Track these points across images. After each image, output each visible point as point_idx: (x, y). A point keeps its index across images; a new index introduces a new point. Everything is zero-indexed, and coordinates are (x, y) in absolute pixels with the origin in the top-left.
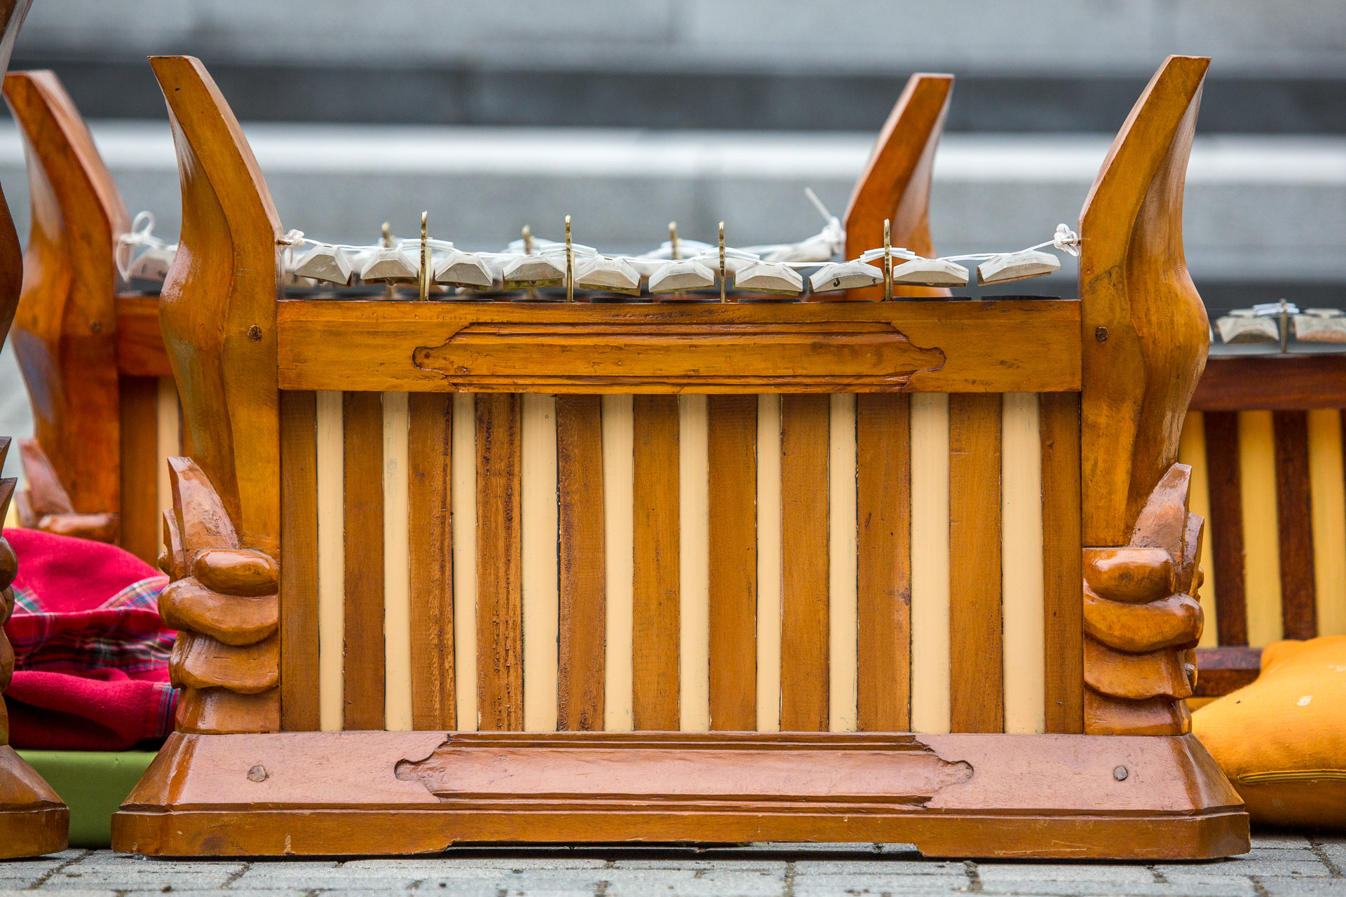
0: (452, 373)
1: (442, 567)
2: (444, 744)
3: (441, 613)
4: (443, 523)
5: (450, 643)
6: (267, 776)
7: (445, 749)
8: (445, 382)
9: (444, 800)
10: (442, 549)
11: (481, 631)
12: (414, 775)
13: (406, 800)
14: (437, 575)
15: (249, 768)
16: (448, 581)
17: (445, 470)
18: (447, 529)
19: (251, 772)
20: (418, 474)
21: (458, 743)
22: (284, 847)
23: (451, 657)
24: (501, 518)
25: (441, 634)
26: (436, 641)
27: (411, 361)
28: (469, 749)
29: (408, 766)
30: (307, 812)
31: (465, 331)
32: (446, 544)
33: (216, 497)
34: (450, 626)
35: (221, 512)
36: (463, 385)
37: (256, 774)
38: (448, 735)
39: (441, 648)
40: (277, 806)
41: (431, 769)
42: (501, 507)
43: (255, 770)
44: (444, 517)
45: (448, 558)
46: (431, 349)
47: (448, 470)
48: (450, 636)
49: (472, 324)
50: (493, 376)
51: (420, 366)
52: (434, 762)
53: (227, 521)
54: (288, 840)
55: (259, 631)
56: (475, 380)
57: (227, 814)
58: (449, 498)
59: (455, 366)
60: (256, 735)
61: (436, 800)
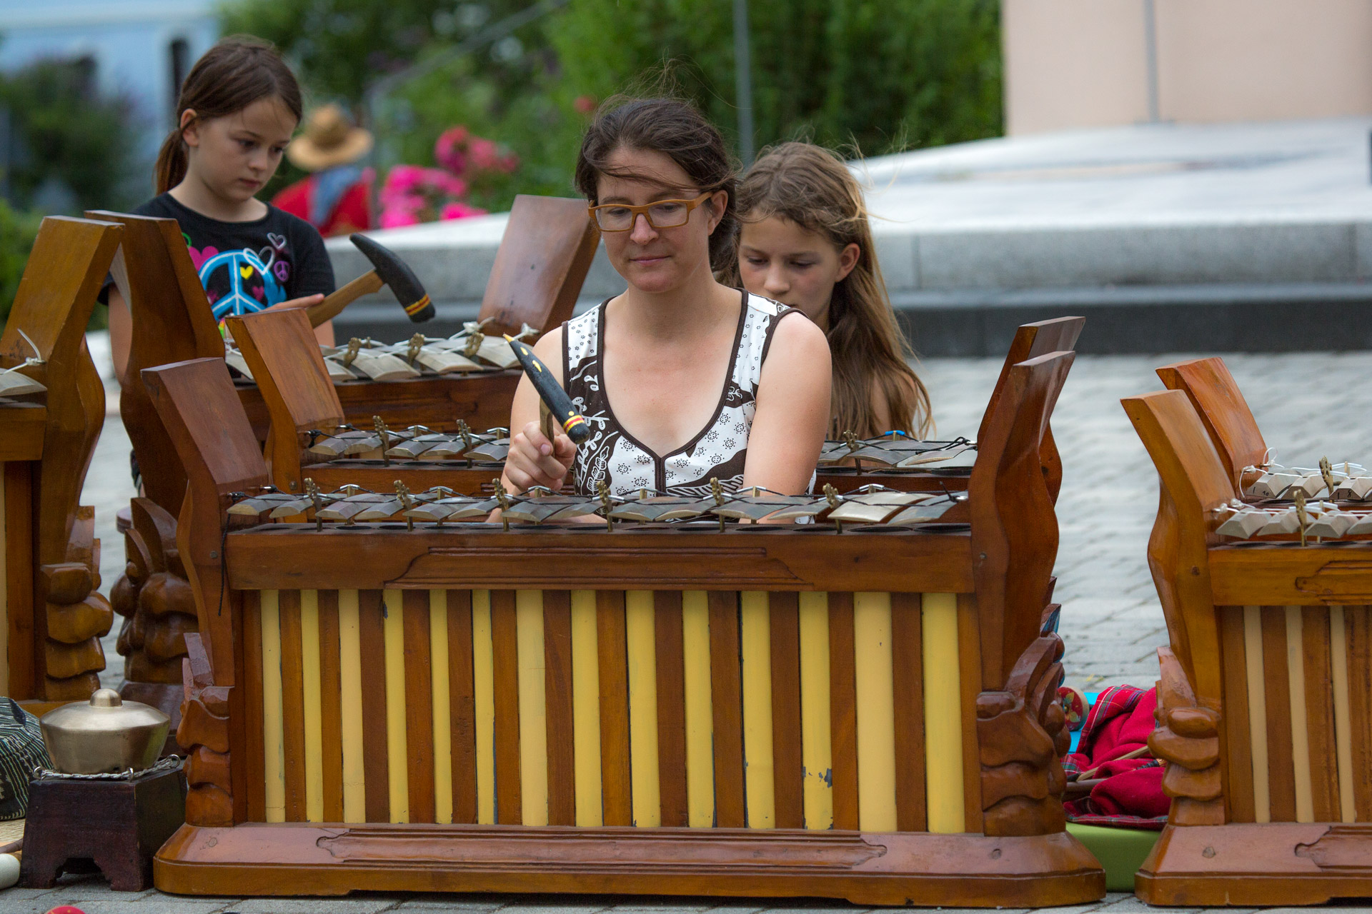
0: (1321, 593)
1: (1327, 717)
2: (1327, 833)
3: (1328, 746)
4: (1326, 689)
5: (1335, 765)
6: (1215, 854)
7: (1328, 836)
8: (1317, 599)
9: (1325, 870)
10: (1326, 705)
11: (1354, 758)
12: (1307, 853)
13: (1300, 870)
14: (1323, 722)
15: (1203, 849)
16: (1332, 726)
17: (1326, 654)
18: (1329, 692)
19: (1205, 851)
20: (1309, 658)
21: (1338, 832)
22: (1224, 900)
23: (1335, 775)
24: (1363, 684)
25: (1328, 760)
26: (1325, 765)
27: (1294, 586)
28: (1343, 836)
29: (1304, 847)
30: (1238, 878)
31: (1328, 566)
32: (1329, 702)
33: (1183, 674)
34: (1334, 755)
35: (1186, 684)
36: (1330, 601)
37: (1208, 853)
38: (1331, 827)
39: (1328, 768)
40: (1219, 874)
41: (1319, 849)
42: (1363, 678)
43: (1207, 850)
44: (1326, 685)
45: (1330, 711)
46: (1307, 578)
47: (1329, 655)
48: (1334, 761)
49: (1330, 562)
50: (1347, 594)
51: (1301, 589)
52: (1320, 845)
53: (1189, 689)
54: (1227, 896)
55: (1206, 761)
56: (1336, 598)
57: (1188, 879)
58: (1329, 672)
59: (1323, 589)
60: (1210, 827)
61: (1319, 870)
